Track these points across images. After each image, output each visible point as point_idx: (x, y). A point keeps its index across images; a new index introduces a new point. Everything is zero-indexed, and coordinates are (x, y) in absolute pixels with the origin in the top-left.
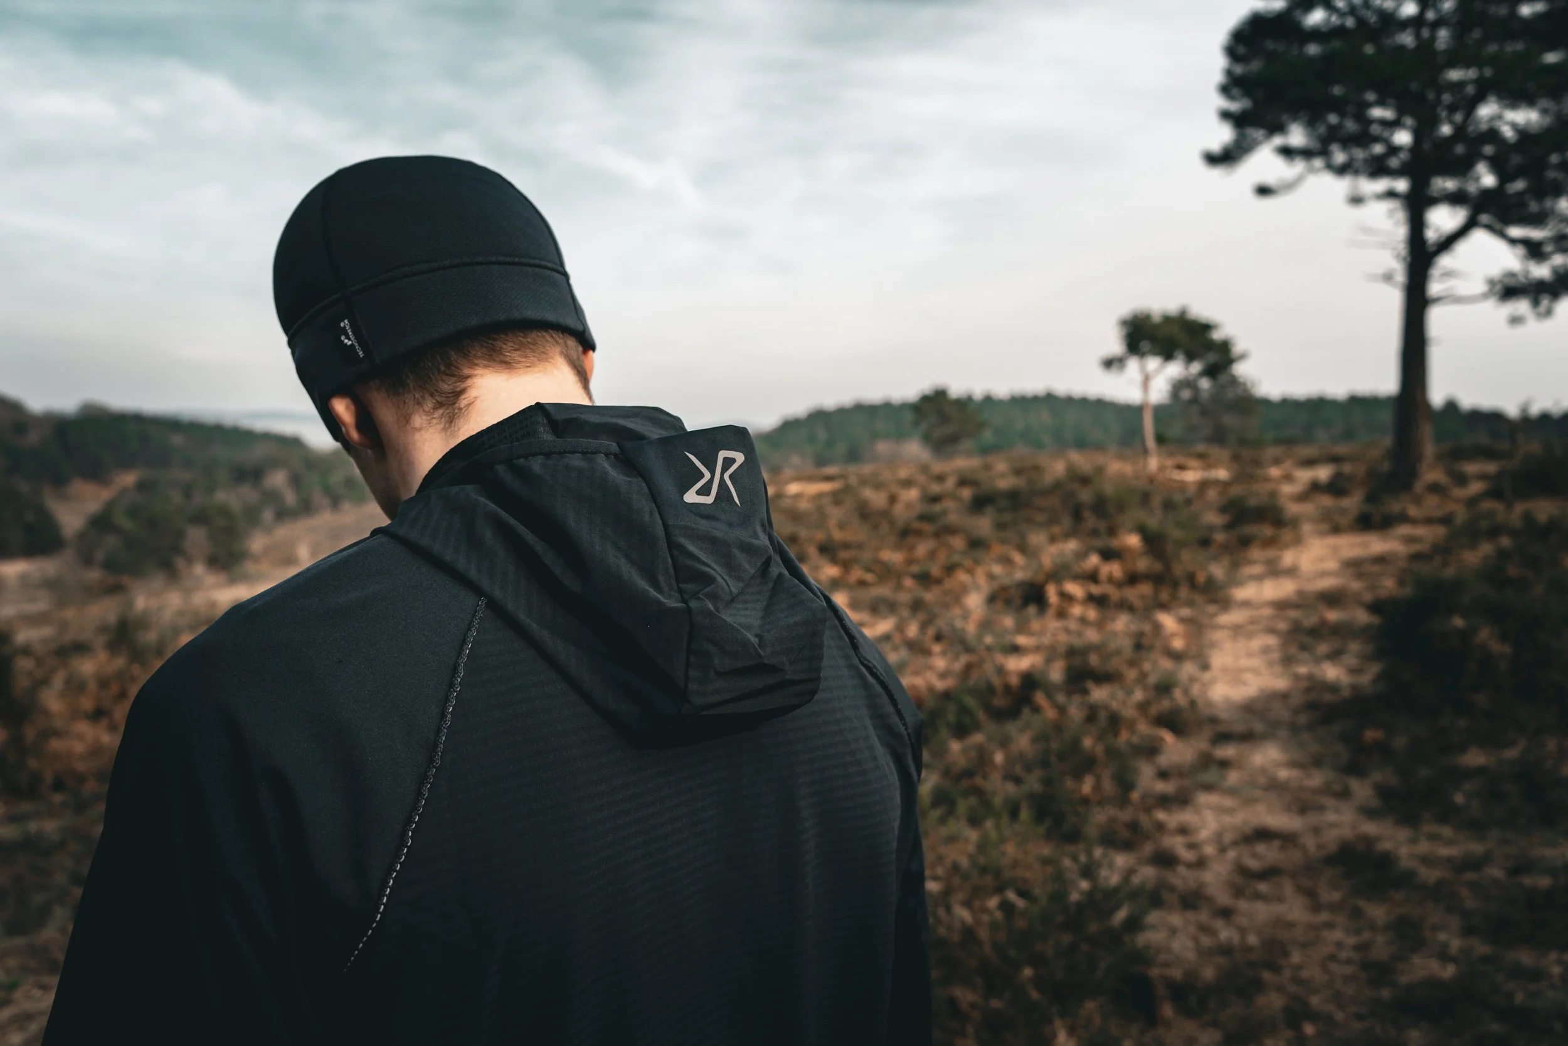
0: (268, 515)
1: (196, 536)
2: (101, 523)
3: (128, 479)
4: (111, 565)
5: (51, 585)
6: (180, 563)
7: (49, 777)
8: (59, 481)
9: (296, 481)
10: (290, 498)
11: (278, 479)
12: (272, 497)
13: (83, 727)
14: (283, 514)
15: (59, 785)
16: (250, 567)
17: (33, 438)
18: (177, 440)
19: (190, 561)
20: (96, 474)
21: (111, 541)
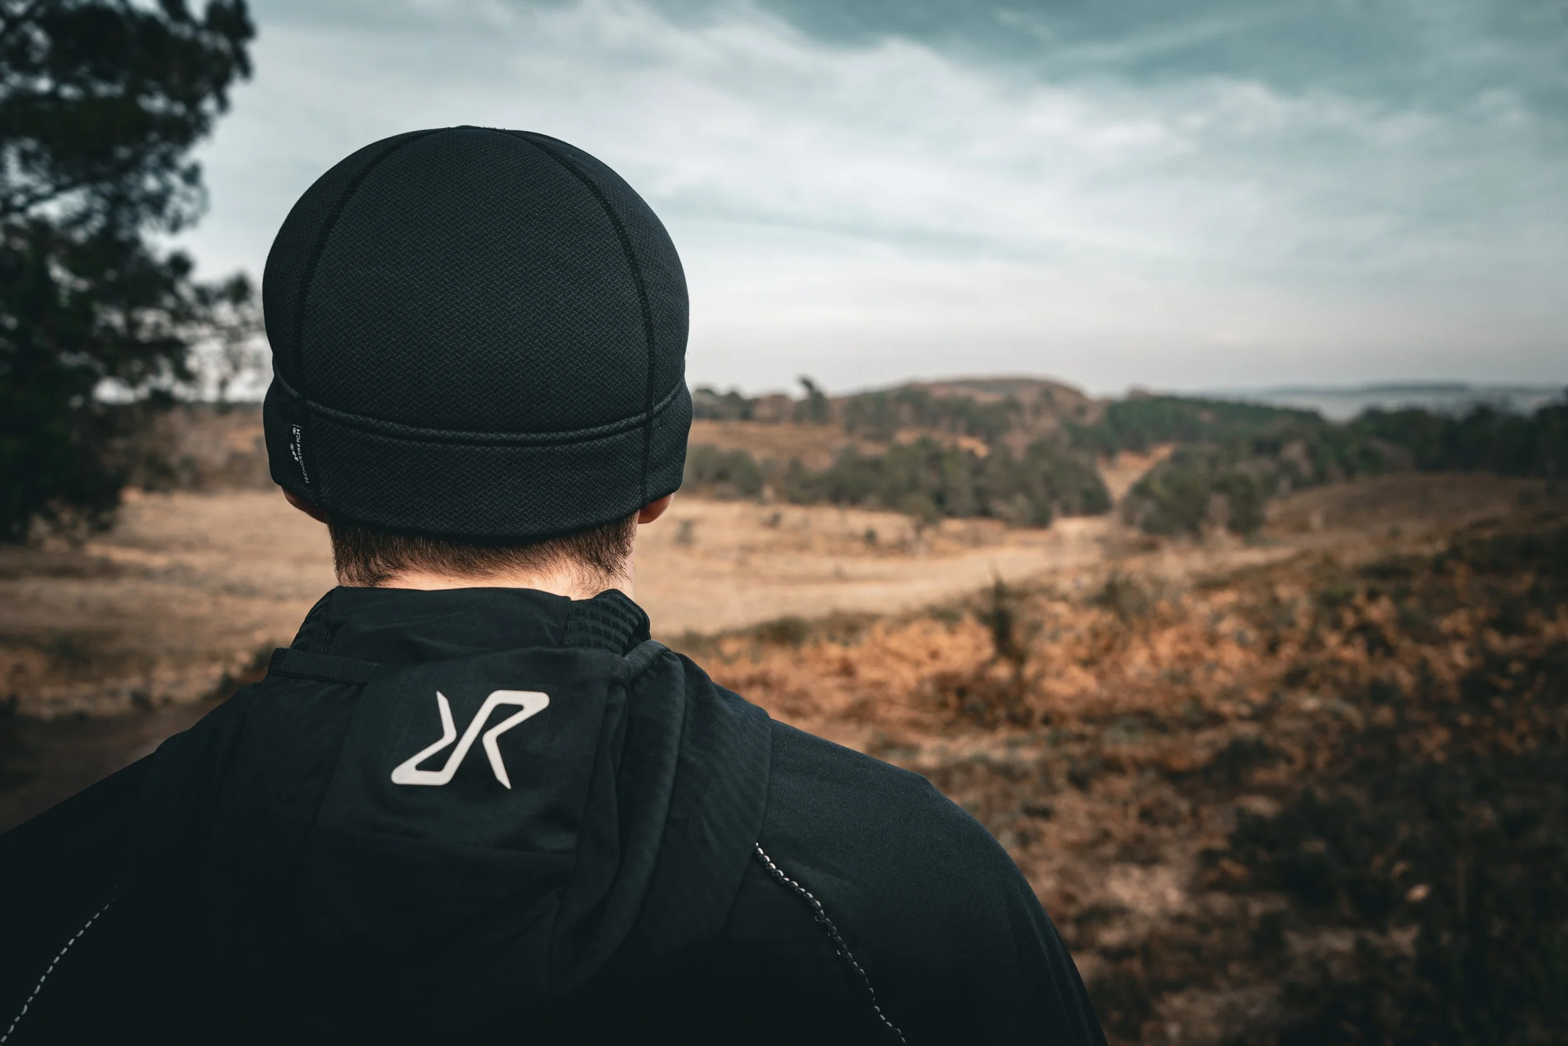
0: (1284, 485)
1: (1219, 504)
2: (1141, 490)
3: (1164, 452)
4: (1149, 527)
5: (1101, 540)
6: (1204, 527)
7: (1038, 714)
8: (1109, 453)
9: (1312, 453)
10: (1306, 469)
11: (1294, 451)
12: (1289, 468)
13: (1075, 672)
14: (1299, 484)
15: (1046, 721)
16: (1265, 532)
17: (1091, 418)
18: (1206, 417)
19: (1213, 524)
20: (1138, 447)
21: (1149, 506)
